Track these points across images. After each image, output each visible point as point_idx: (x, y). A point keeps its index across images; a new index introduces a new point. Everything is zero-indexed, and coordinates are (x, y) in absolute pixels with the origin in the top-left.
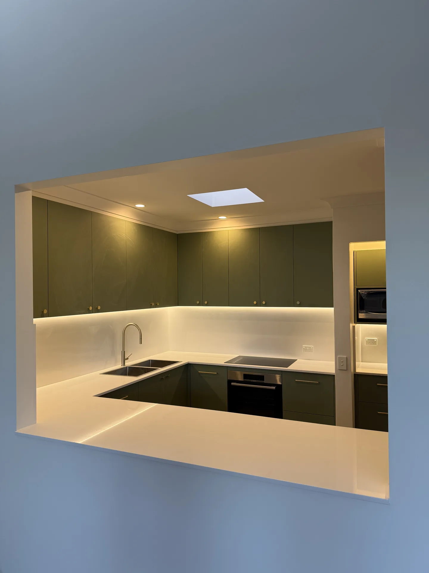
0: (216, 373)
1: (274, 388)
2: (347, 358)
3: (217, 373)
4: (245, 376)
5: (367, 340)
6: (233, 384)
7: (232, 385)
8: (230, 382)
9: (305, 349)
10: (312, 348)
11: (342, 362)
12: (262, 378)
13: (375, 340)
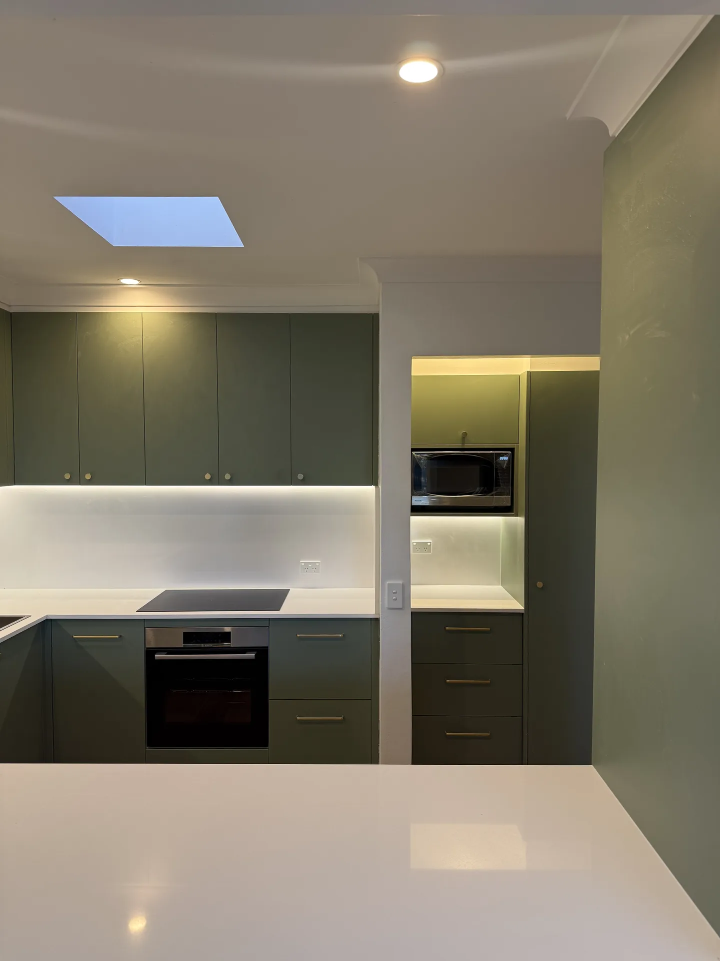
0: (117, 636)
1: (252, 655)
2: (403, 585)
3: (120, 636)
4: (188, 637)
5: (414, 544)
6: (159, 657)
7: (156, 658)
8: (150, 653)
9: (306, 567)
10: (317, 564)
11: (394, 593)
12: (226, 637)
13: (429, 544)
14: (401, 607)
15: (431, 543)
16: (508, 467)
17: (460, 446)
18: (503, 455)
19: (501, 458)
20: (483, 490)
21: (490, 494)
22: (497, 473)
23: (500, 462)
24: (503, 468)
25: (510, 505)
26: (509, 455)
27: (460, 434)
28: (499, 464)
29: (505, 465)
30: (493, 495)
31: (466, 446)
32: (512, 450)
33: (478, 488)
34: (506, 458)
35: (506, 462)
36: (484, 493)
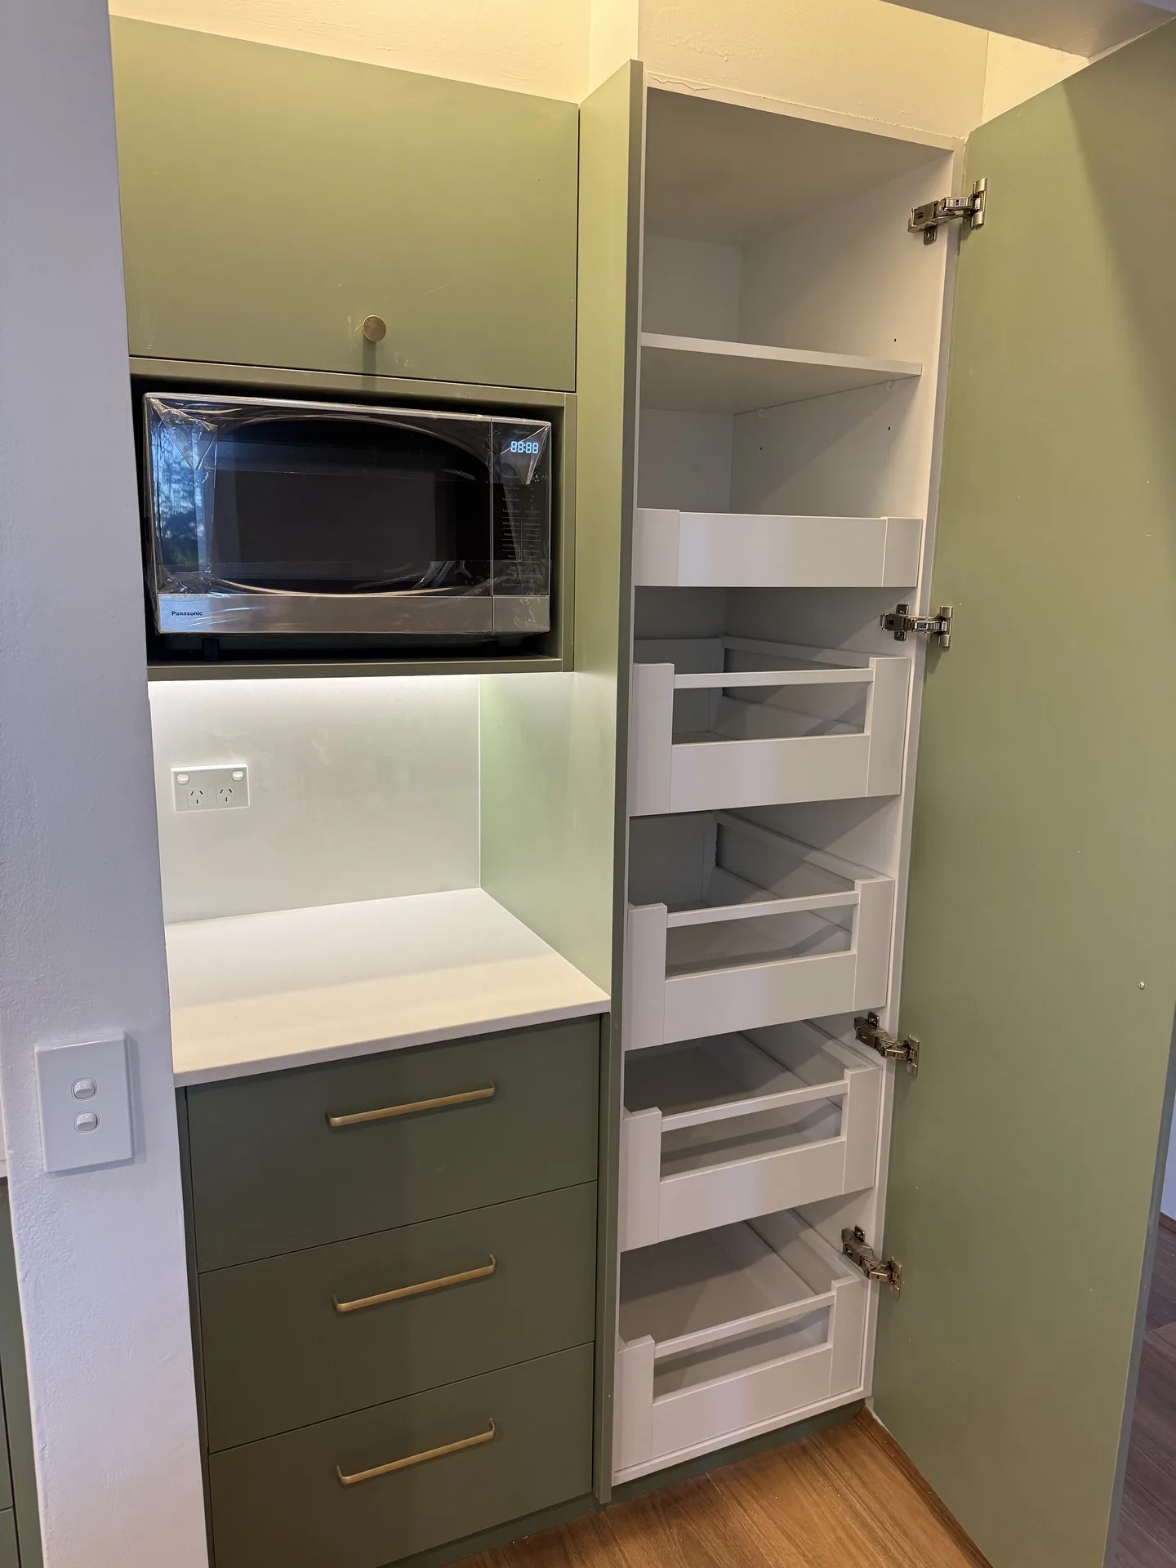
2: (130, 1045)
5: (183, 779)
11: (78, 1094)
13: (238, 775)
14: (128, 1155)
15: (243, 770)
16: (539, 484)
17: (355, 384)
18: (524, 433)
19: (516, 447)
20: (451, 571)
21: (478, 589)
22: (501, 504)
23: (511, 461)
24: (523, 487)
25: (547, 629)
26: (544, 436)
27: (356, 329)
28: (509, 467)
29: (530, 475)
30: (486, 592)
31: (382, 386)
32: (552, 414)
33: (433, 565)
34: (532, 448)
35: (533, 464)
36: (458, 582)
